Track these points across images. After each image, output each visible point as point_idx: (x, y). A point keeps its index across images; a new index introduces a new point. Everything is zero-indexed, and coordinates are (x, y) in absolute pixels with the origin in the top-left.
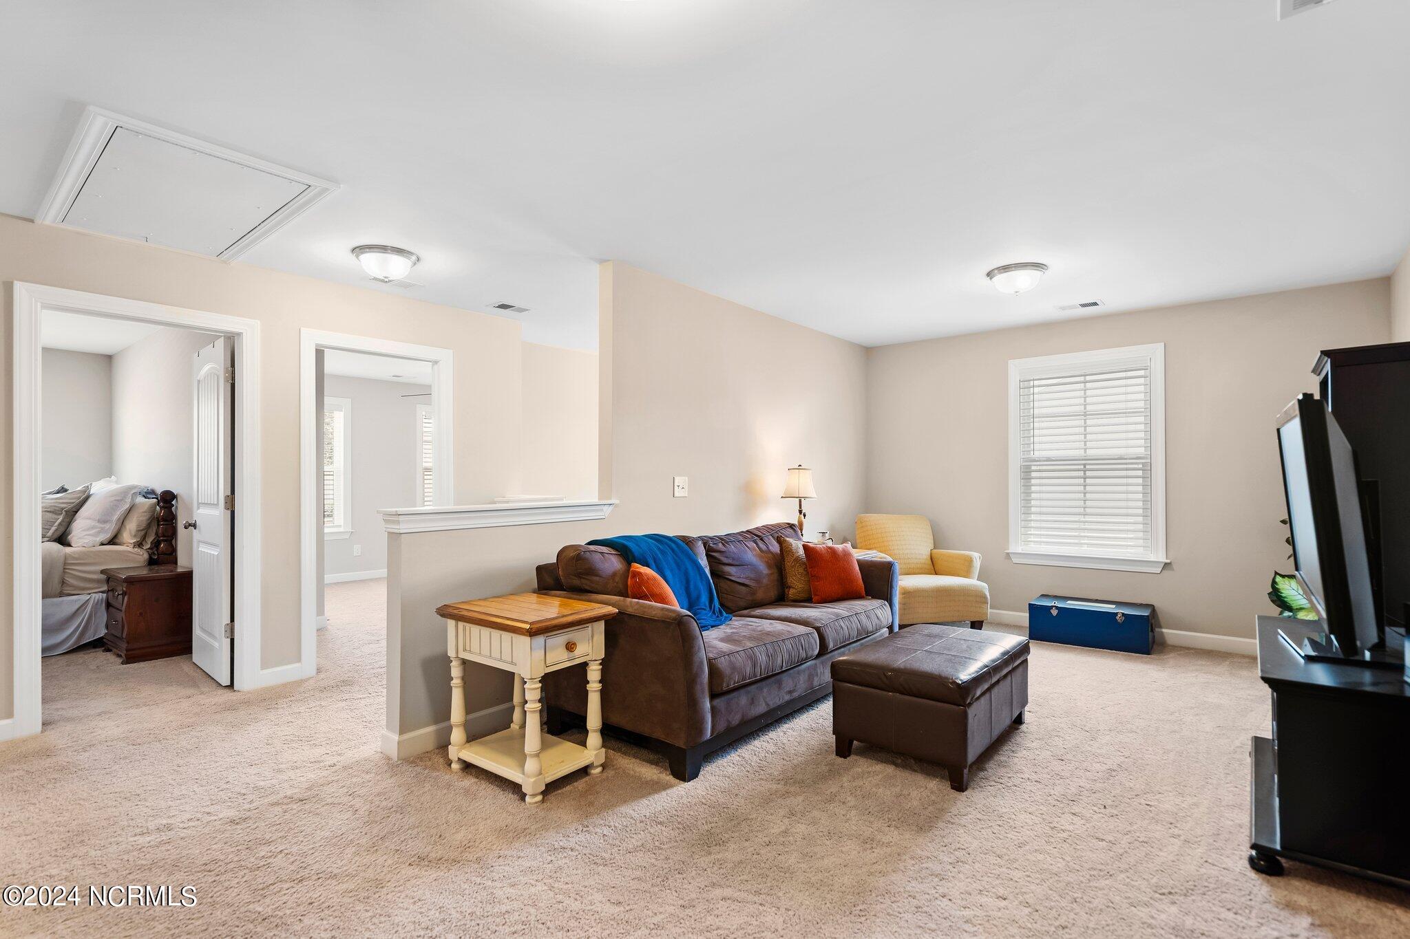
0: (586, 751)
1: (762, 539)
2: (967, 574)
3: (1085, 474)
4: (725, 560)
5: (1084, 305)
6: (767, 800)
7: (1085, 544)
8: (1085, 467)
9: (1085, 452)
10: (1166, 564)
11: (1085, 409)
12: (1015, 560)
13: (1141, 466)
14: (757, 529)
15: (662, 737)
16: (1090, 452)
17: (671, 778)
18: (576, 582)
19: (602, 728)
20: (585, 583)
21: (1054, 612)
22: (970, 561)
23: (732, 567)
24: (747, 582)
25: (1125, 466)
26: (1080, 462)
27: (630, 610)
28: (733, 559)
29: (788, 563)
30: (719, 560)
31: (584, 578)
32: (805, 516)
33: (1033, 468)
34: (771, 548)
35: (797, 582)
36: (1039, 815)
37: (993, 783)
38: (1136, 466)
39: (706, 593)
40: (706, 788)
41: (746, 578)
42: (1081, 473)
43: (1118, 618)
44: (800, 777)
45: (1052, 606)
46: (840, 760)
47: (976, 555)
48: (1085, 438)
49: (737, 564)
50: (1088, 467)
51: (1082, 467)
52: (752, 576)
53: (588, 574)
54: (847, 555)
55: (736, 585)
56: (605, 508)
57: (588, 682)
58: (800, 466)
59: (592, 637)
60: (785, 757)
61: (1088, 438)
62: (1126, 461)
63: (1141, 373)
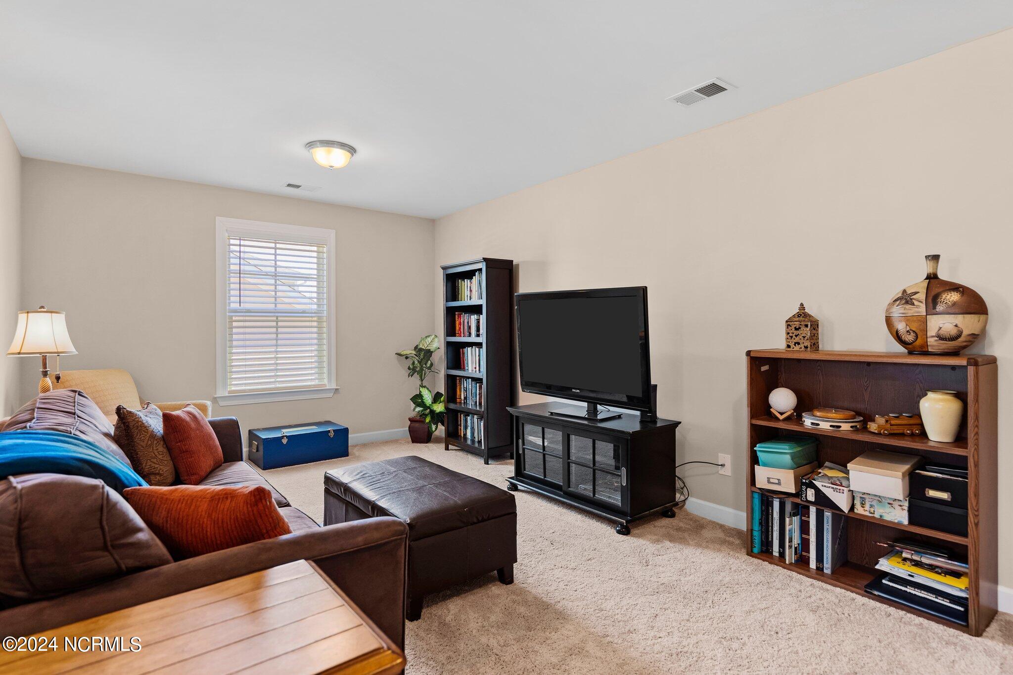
3: (277, 324)
5: (289, 185)
7: (278, 381)
8: (277, 318)
9: (276, 306)
10: (336, 390)
11: (276, 270)
12: (222, 403)
13: (316, 319)
16: (279, 306)
21: (285, 441)
22: (204, 409)
25: (306, 319)
26: (273, 314)
33: (234, 318)
38: (312, 319)
42: (274, 324)
43: (330, 434)
45: (282, 436)
48: (276, 294)
50: (279, 318)
51: (275, 318)
61: (279, 294)
62: (311, 315)
63: (315, 249)
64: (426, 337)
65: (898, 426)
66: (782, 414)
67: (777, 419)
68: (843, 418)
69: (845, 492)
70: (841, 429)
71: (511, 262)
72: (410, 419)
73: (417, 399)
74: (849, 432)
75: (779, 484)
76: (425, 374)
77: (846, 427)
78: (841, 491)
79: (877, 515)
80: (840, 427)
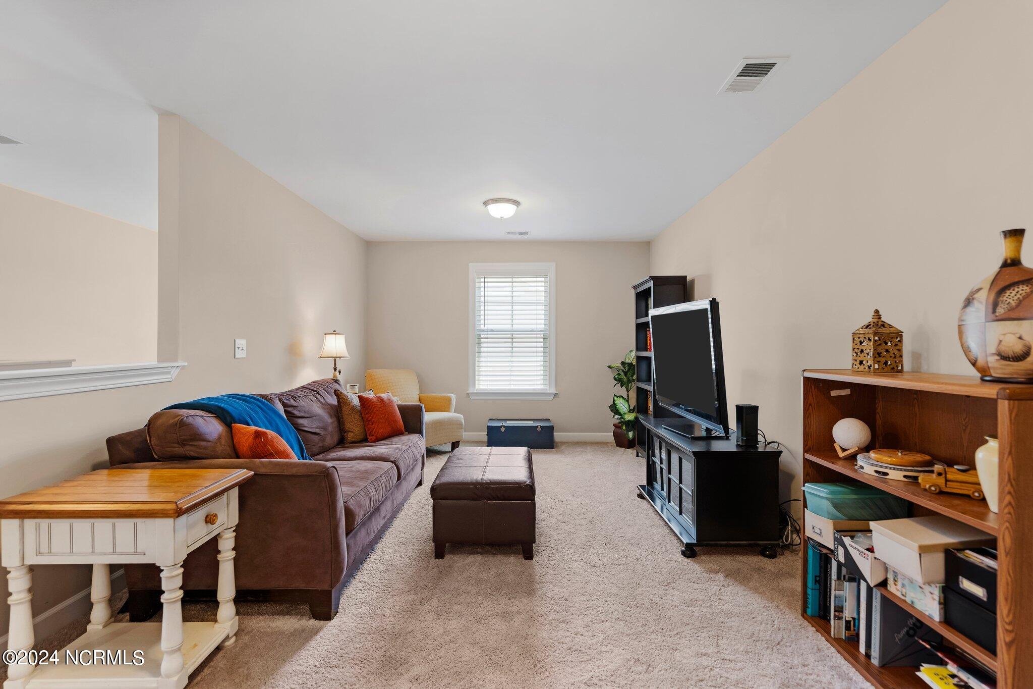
0: (217, 625)
1: (318, 393)
2: (447, 410)
3: (512, 340)
4: (298, 414)
6: (411, 611)
7: (512, 384)
9: (512, 326)
10: (556, 394)
11: (512, 299)
12: (472, 398)
13: (542, 336)
14: (309, 384)
15: (302, 586)
16: (515, 327)
17: (313, 622)
18: (179, 450)
19: (235, 597)
20: (189, 450)
21: (503, 430)
22: (449, 400)
23: (304, 419)
24: (317, 431)
25: (535, 336)
26: (510, 333)
27: (263, 471)
28: (305, 412)
29: (346, 411)
30: (293, 414)
31: (188, 445)
32: (340, 372)
33: (482, 336)
34: (327, 400)
35: (354, 427)
36: (581, 560)
37: (544, 548)
38: (539, 336)
39: (297, 445)
40: (352, 619)
41: (317, 428)
42: (510, 340)
43: (538, 429)
44: (421, 584)
45: (502, 426)
46: (440, 561)
47: (453, 396)
48: (512, 317)
49: (308, 416)
50: (514, 336)
51: (511, 336)
52: (321, 425)
53: (191, 440)
54: (390, 401)
55: (310, 435)
56: (173, 371)
57: (219, 552)
58: (335, 331)
59: (228, 504)
60: (399, 572)
61: (514, 317)
62: (535, 333)
63: (543, 279)
64: (630, 352)
65: (963, 484)
66: (844, 450)
67: (836, 456)
68: (898, 463)
69: (869, 558)
70: (887, 477)
71: (684, 278)
72: (614, 425)
73: (614, 408)
74: (902, 483)
75: (820, 534)
76: (631, 386)
77: (896, 475)
78: (866, 556)
79: (908, 600)
80: (887, 474)
